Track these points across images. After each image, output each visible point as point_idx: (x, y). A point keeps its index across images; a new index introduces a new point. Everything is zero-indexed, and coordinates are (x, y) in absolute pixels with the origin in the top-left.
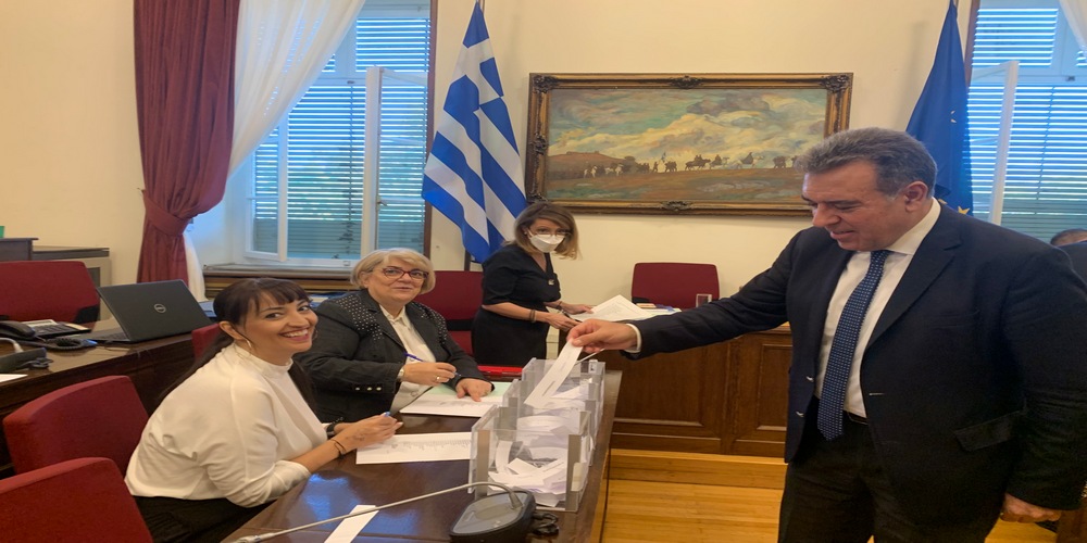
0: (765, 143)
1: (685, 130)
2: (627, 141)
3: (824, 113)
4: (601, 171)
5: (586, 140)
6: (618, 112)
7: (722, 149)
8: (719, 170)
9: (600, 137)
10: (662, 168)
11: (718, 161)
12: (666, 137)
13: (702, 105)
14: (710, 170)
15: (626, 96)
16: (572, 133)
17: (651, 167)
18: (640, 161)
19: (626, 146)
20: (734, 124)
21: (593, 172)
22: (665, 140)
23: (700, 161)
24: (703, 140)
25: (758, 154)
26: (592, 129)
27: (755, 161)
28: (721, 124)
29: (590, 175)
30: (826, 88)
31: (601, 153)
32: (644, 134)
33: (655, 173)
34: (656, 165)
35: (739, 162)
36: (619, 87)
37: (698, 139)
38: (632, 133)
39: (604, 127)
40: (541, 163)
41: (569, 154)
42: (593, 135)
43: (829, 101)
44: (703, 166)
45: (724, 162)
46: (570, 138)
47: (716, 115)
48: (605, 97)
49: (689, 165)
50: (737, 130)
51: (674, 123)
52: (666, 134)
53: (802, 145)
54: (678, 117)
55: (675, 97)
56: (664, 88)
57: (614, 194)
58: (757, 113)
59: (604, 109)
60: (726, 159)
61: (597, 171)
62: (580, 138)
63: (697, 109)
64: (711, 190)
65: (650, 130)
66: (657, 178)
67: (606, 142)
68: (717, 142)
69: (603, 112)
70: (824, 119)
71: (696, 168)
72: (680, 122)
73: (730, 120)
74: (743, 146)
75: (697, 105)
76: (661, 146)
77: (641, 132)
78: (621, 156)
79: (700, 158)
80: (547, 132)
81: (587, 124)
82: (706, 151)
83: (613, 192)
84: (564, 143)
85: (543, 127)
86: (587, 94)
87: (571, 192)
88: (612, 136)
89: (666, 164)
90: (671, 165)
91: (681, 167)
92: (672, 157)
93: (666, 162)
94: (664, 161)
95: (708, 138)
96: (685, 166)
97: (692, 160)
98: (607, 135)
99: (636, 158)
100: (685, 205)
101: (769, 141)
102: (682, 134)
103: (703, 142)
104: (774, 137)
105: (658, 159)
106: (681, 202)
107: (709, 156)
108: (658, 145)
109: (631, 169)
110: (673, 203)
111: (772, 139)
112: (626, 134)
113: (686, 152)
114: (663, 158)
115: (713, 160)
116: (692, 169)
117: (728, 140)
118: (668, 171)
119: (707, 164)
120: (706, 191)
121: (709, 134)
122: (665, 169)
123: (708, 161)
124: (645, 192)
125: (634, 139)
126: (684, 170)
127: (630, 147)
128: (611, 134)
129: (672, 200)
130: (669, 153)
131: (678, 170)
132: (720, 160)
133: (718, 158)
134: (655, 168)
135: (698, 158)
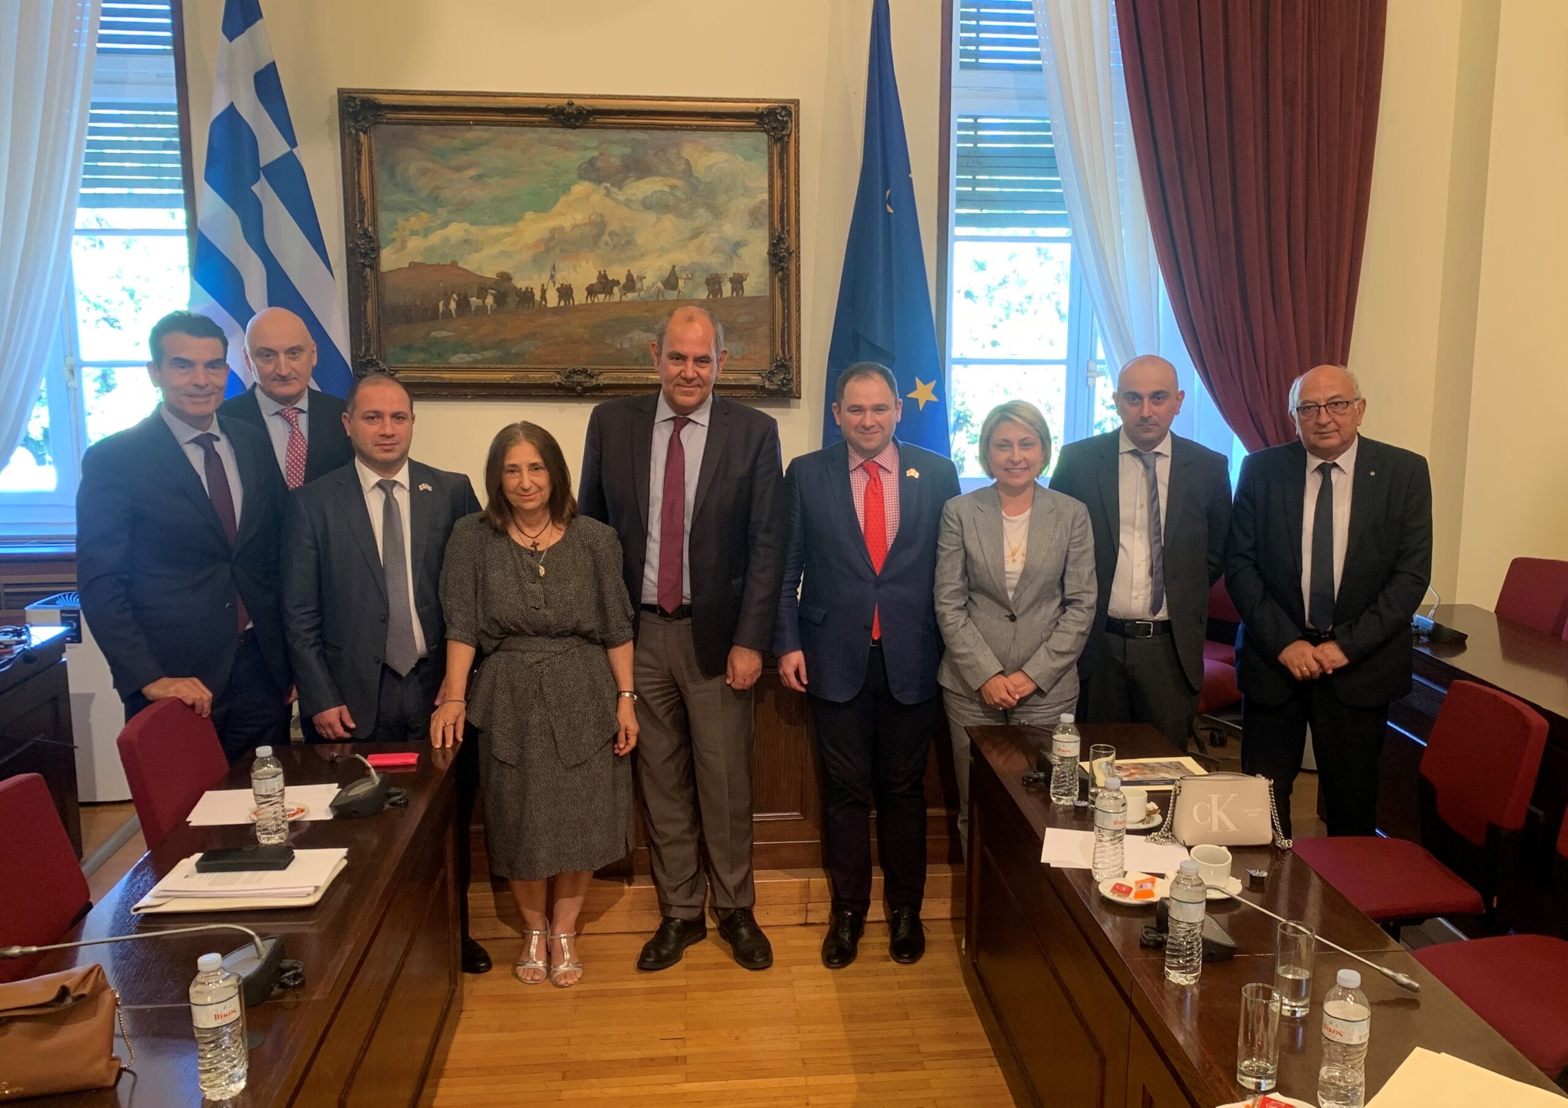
0: (692, 245)
1: (579, 217)
2: (497, 239)
3: (765, 183)
4: (463, 304)
5: (436, 238)
6: (479, 177)
7: (633, 259)
8: (632, 302)
9: (456, 230)
10: (553, 299)
11: (630, 284)
12: (553, 231)
13: (599, 164)
14: (621, 302)
15: (487, 142)
16: (415, 221)
17: (538, 297)
18: (520, 283)
19: (496, 249)
20: (647, 205)
21: (453, 305)
22: (552, 238)
23: (605, 285)
24: (606, 238)
25: (684, 269)
26: (443, 213)
27: (681, 283)
28: (628, 203)
29: (447, 313)
30: (765, 131)
31: (461, 265)
32: (521, 225)
33: (544, 310)
34: (544, 291)
35: (660, 285)
36: (478, 123)
37: (599, 235)
38: (502, 222)
39: (462, 209)
40: (372, 287)
41: (414, 266)
42: (445, 225)
43: (771, 159)
44: (611, 293)
45: (638, 286)
46: (413, 233)
47: (620, 185)
48: (456, 143)
49: (591, 291)
50: (650, 217)
51: (563, 199)
52: (551, 224)
53: (742, 251)
54: (566, 189)
55: (559, 145)
56: (543, 125)
57: (488, 354)
58: (676, 182)
59: (458, 169)
60: (642, 278)
61: (458, 303)
62: (427, 232)
63: (592, 172)
64: (626, 346)
65: (529, 215)
66: (548, 319)
67: (466, 241)
68: (624, 244)
69: (456, 176)
70: (766, 196)
71: (601, 297)
72: (570, 198)
73: (640, 196)
74: (663, 251)
75: (592, 162)
76: (548, 250)
77: (516, 219)
78: (490, 272)
79: (605, 276)
80: (374, 222)
81: (435, 201)
82: (611, 262)
83: (485, 349)
84: (403, 246)
85: (368, 207)
86: (429, 137)
87: (422, 349)
88: (474, 229)
89: (558, 290)
90: (566, 292)
91: (580, 297)
92: (565, 273)
93: (558, 285)
94: (554, 283)
95: (612, 234)
96: (586, 293)
97: (594, 281)
98: (466, 225)
99: (513, 275)
100: (591, 376)
101: (697, 241)
102: (575, 226)
103: (607, 243)
104: (704, 234)
105: (545, 278)
106: (584, 371)
107: (617, 273)
108: (543, 249)
109: (508, 299)
110: (575, 372)
111: (700, 238)
112: (494, 224)
113: (584, 264)
114: (552, 277)
115: (623, 281)
116: (596, 300)
117: (640, 239)
118: (562, 303)
119: (616, 290)
120: (618, 346)
121: (613, 226)
122: (557, 299)
123: (617, 283)
124: (533, 349)
125: (508, 235)
126: (584, 302)
127: (503, 253)
128: (473, 223)
129: (571, 367)
130: (560, 265)
131: (576, 303)
132: (633, 281)
133: (629, 277)
134: (543, 297)
135: (603, 277)
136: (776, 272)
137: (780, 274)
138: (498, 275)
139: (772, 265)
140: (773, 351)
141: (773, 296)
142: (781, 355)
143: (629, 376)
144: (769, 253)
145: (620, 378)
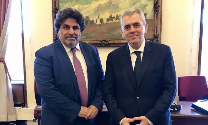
2: (86, 8)
7: (118, 11)
8: (118, 22)
9: (76, 6)
10: (98, 23)
11: (117, 18)
12: (99, 5)
14: (115, 22)
17: (95, 22)
18: (91, 19)
23: (111, 18)
24: (112, 6)
26: (73, 2)
32: (92, 4)
33: (96, 25)
34: (96, 21)
37: (110, 6)
38: (87, 4)
42: (74, 5)
44: (113, 20)
49: (108, 20)
53: (147, 7)
64: (116, 33)
65: (93, 2)
66: (97, 28)
68: (116, 7)
71: (110, 21)
76: (98, 10)
77: (90, 3)
82: (113, 12)
89: (100, 20)
90: (102, 21)
91: (105, 22)
92: (101, 16)
93: (100, 19)
94: (99, 18)
95: (113, 5)
96: (106, 21)
97: (109, 17)
98: (79, 5)
99: (89, 17)
100: (107, 41)
101: (134, 5)
102: (104, 3)
103: (112, 7)
104: (137, 4)
105: (97, 17)
106: (105, 40)
107: (114, 15)
108: (96, 10)
109: (88, 23)
110: (103, 41)
111: (135, 5)
112: (85, 5)
113: (106, 13)
114: (99, 17)
115: (116, 17)
116: (109, 22)
117: (120, 6)
118: (101, 23)
119: (114, 19)
120: (114, 34)
121: (113, 3)
122: (99, 23)
123: (114, 17)
124: (93, 35)
125: (88, 7)
126: (106, 23)
127: (87, 11)
128: (80, 5)
129: (102, 40)
130: (100, 14)
131: (104, 23)
132: (118, 17)
133: (117, 16)
134: (96, 22)
135: (111, 16)
136: (155, 12)
137: (156, 12)
138: (86, 17)
139: (154, 10)
140: (154, 34)
141: (154, 19)
142: (156, 34)
143: (116, 41)
144: (154, 7)
145: (114, 42)
